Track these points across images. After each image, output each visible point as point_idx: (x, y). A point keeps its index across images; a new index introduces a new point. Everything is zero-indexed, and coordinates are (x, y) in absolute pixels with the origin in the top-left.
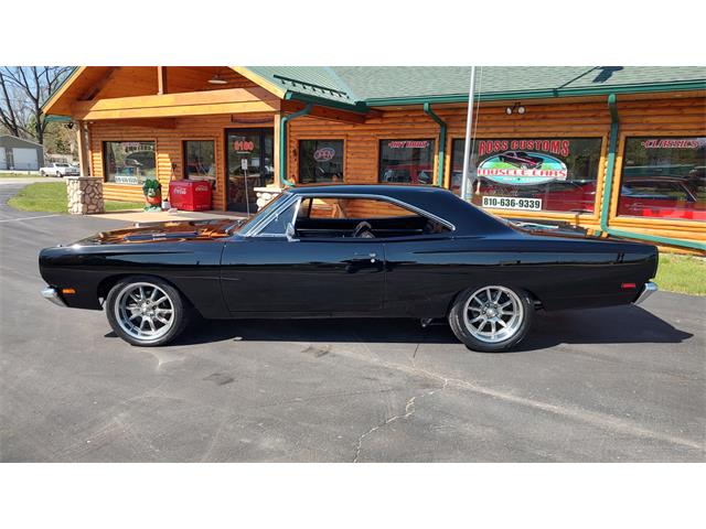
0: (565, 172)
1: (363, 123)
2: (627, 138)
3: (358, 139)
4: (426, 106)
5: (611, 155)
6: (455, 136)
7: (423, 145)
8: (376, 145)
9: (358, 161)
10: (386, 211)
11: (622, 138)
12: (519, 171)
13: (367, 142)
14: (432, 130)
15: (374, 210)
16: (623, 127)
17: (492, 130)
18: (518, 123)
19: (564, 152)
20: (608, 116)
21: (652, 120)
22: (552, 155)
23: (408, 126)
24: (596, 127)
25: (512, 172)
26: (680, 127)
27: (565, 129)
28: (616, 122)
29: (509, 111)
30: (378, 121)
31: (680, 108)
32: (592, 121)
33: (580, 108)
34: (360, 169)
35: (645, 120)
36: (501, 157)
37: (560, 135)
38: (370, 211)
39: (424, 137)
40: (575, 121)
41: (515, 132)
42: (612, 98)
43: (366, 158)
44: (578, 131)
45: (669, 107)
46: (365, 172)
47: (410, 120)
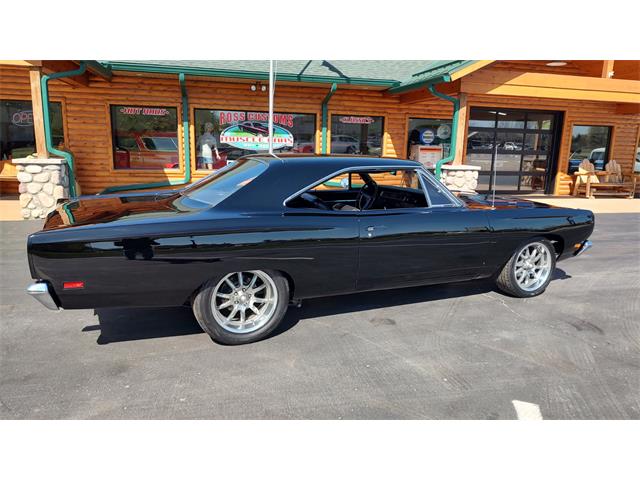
0: (292, 139)
1: (87, 86)
2: (332, 115)
3: (83, 103)
4: (182, 76)
5: (324, 129)
6: (197, 106)
7: (161, 112)
8: (108, 111)
9: (83, 126)
10: (125, 179)
11: (329, 115)
12: (257, 139)
13: (95, 107)
14: (173, 99)
15: (112, 179)
16: (329, 107)
17: (231, 102)
18: (253, 99)
19: (290, 124)
20: (319, 98)
21: (347, 103)
22: (282, 126)
23: (144, 93)
24: (311, 106)
25: (250, 140)
26: (362, 109)
27: (290, 105)
28: (325, 103)
29: (253, 88)
30: (107, 85)
31: (362, 96)
32: (309, 101)
33: (300, 90)
34: (86, 135)
35: (342, 103)
36: (240, 126)
37: (287, 110)
38: (108, 179)
39: (165, 104)
40: (297, 101)
41: (251, 106)
42: (334, 86)
43: (95, 123)
44: (299, 108)
45: (355, 95)
46: (95, 139)
47: (147, 87)
